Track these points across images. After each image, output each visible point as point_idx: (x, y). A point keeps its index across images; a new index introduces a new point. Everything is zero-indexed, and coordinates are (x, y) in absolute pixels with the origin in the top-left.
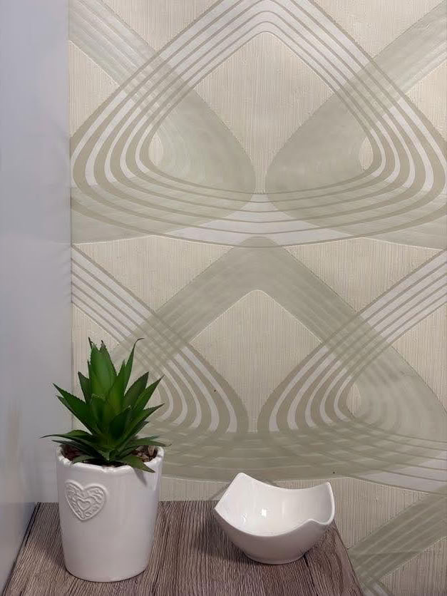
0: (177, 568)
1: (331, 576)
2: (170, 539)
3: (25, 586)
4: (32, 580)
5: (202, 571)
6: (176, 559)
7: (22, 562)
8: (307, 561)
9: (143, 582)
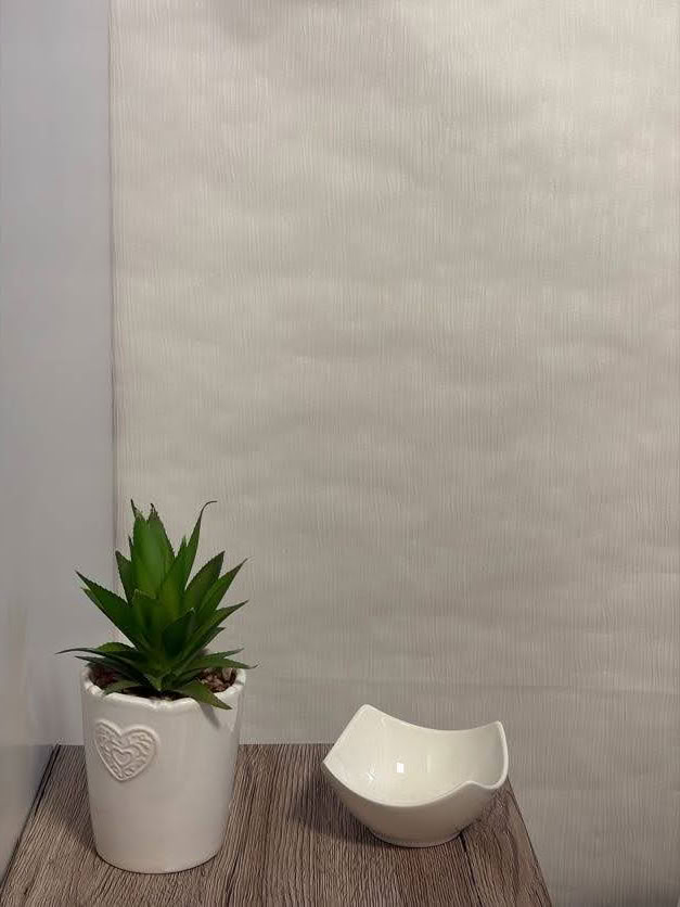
0: (265, 851)
1: (500, 867)
2: (257, 803)
3: (33, 880)
4: (44, 871)
6: (264, 840)
8: (464, 843)
9: (213, 874)
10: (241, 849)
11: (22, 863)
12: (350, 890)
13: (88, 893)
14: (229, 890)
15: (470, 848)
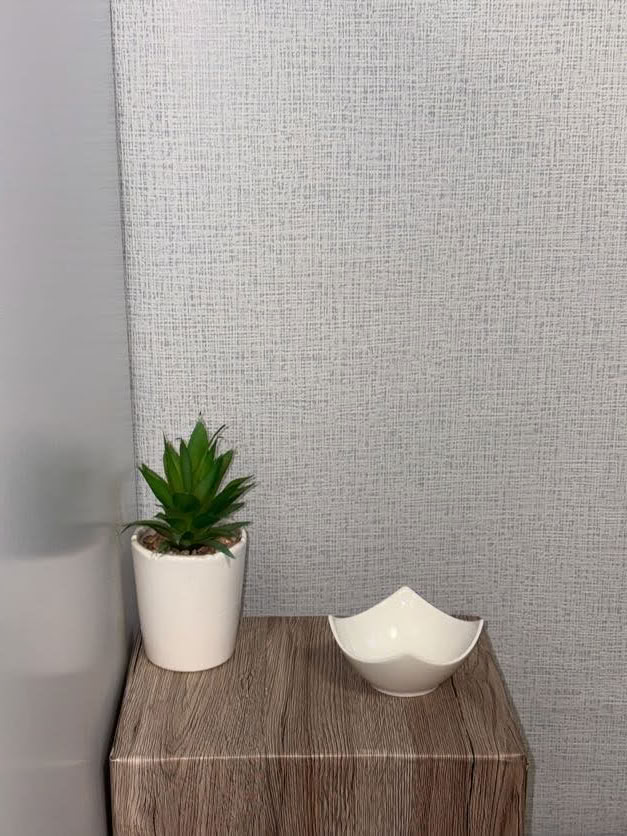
0: (307, 696)
1: (482, 709)
2: (298, 663)
3: (139, 721)
4: (146, 713)
5: (336, 700)
6: (306, 685)
7: (132, 691)
8: (455, 689)
9: (270, 713)
10: (289, 695)
11: (128, 709)
12: (372, 725)
13: (181, 729)
14: (283, 725)
15: (460, 694)
